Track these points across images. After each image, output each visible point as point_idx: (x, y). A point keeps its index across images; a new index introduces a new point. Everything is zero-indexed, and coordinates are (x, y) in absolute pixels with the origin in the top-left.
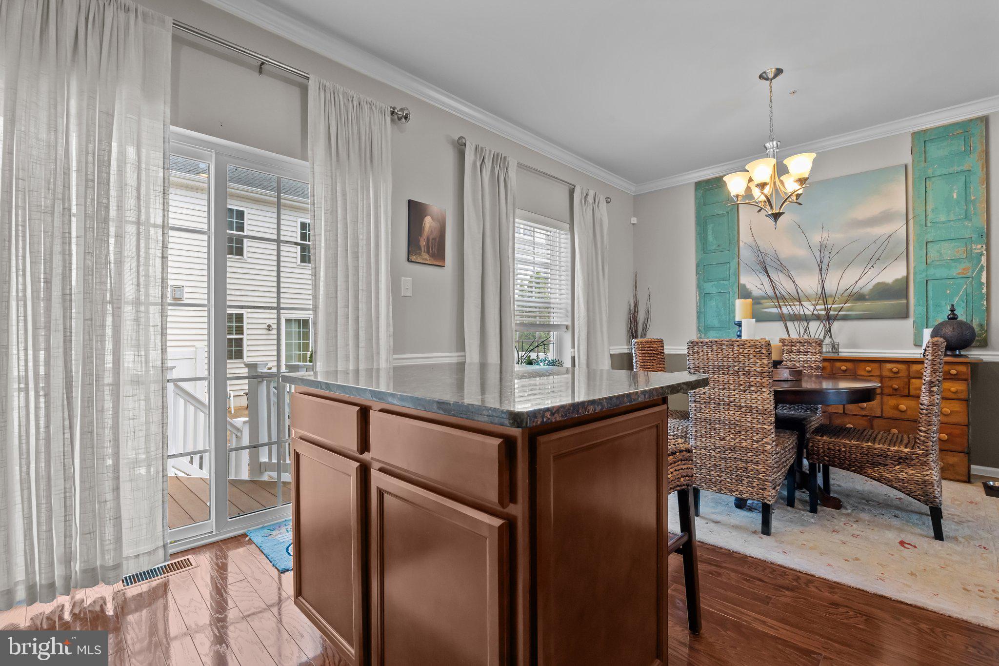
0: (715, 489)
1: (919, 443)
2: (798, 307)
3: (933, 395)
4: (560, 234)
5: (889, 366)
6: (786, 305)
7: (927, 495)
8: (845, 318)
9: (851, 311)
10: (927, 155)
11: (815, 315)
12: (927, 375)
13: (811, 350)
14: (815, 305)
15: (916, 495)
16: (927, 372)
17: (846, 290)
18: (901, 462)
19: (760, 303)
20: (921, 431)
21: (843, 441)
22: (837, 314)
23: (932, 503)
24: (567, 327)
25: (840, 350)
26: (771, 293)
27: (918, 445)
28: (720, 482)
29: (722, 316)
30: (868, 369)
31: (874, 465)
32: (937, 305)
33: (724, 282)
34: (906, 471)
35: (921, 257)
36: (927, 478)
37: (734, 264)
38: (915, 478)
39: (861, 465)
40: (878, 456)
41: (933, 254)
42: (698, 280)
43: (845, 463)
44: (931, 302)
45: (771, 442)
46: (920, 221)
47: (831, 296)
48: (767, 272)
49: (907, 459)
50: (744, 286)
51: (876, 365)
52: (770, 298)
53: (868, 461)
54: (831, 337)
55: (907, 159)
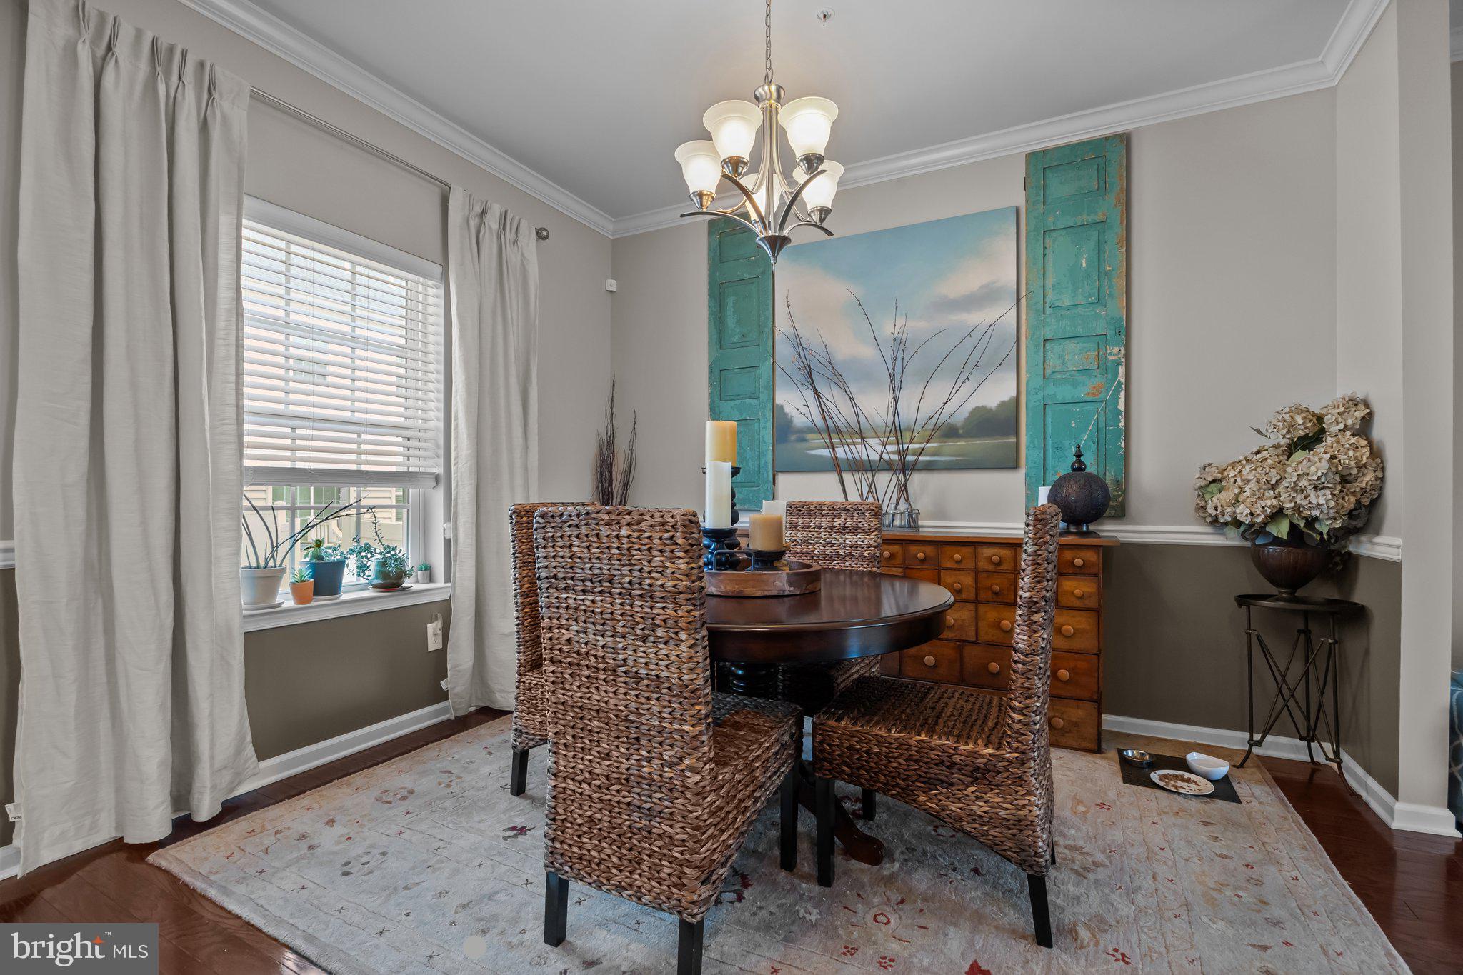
0: (588, 880)
1: (1010, 736)
2: (859, 447)
3: (1035, 632)
4: (426, 286)
5: (987, 552)
6: (842, 444)
7: (1024, 851)
8: (930, 467)
9: (938, 455)
10: (1048, 193)
11: (886, 462)
12: (1026, 587)
13: (863, 524)
14: (884, 445)
15: (1004, 850)
16: (1025, 580)
17: (930, 419)
18: (976, 779)
19: (804, 440)
20: (1013, 708)
21: (876, 731)
22: (916, 461)
23: (1031, 866)
24: (437, 479)
25: (921, 523)
26: (819, 422)
27: (1009, 740)
28: (598, 864)
29: (747, 462)
30: (957, 557)
31: (932, 783)
32: (1058, 448)
33: (751, 401)
34: (986, 797)
35: (1037, 365)
36: (1022, 813)
37: (765, 369)
38: (1003, 813)
39: (907, 786)
40: (936, 765)
41: (1052, 361)
42: (711, 395)
43: (878, 781)
44: (1049, 442)
45: (701, 764)
46: (1036, 303)
47: (908, 429)
48: (812, 384)
49: (989, 771)
50: (782, 407)
51: (967, 551)
52: (819, 431)
53: (920, 776)
54: (907, 500)
55: (1019, 199)
